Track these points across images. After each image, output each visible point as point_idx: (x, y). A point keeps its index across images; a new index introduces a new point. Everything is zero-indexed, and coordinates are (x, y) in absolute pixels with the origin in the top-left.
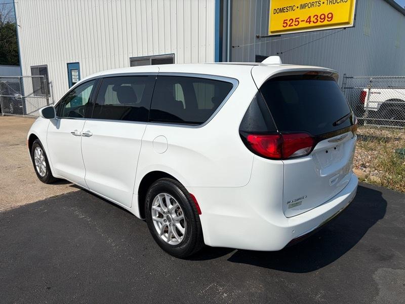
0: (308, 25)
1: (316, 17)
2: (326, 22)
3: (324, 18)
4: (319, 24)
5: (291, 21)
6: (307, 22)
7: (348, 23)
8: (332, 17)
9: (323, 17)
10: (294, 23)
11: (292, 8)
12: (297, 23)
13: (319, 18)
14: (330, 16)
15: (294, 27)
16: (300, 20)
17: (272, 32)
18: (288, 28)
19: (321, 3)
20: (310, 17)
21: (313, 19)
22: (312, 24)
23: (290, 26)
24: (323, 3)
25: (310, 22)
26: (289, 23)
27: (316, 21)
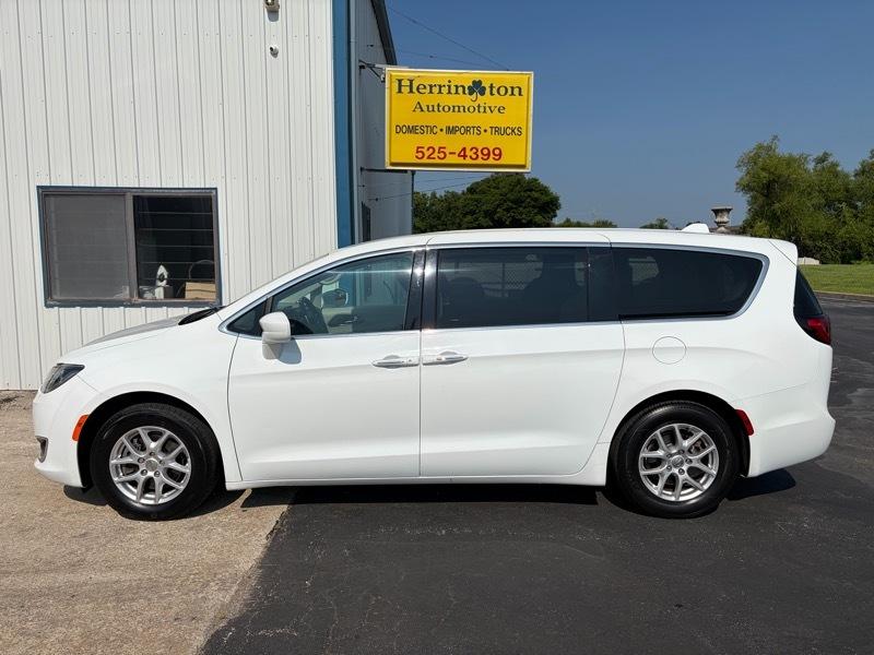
0: (461, 161)
1: (474, 150)
2: (491, 161)
3: (489, 154)
4: (480, 161)
5: (431, 150)
6: (459, 155)
7: (523, 167)
8: (500, 155)
9: (485, 152)
10: (436, 155)
11: (432, 130)
12: (442, 155)
13: (479, 153)
14: (497, 152)
15: (437, 161)
16: (447, 151)
17: (393, 164)
18: (425, 161)
19: (482, 130)
20: (464, 149)
21: (468, 153)
22: (468, 161)
23: (429, 158)
24: (485, 131)
25: (465, 156)
26: (427, 154)
27: (474, 156)
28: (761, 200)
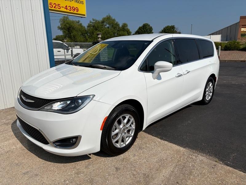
0: (65, 10)
1: (70, 7)
2: (75, 12)
3: (74, 9)
4: (72, 11)
6: (65, 8)
8: (78, 10)
10: (57, 7)
12: (59, 7)
13: (71, 8)
15: (57, 9)
16: (61, 6)
18: (53, 9)
20: (66, 6)
21: (68, 8)
22: (68, 11)
23: (54, 7)
24: (73, 1)
25: (67, 9)
26: (54, 6)
27: (70, 9)
28: (67, 32)
